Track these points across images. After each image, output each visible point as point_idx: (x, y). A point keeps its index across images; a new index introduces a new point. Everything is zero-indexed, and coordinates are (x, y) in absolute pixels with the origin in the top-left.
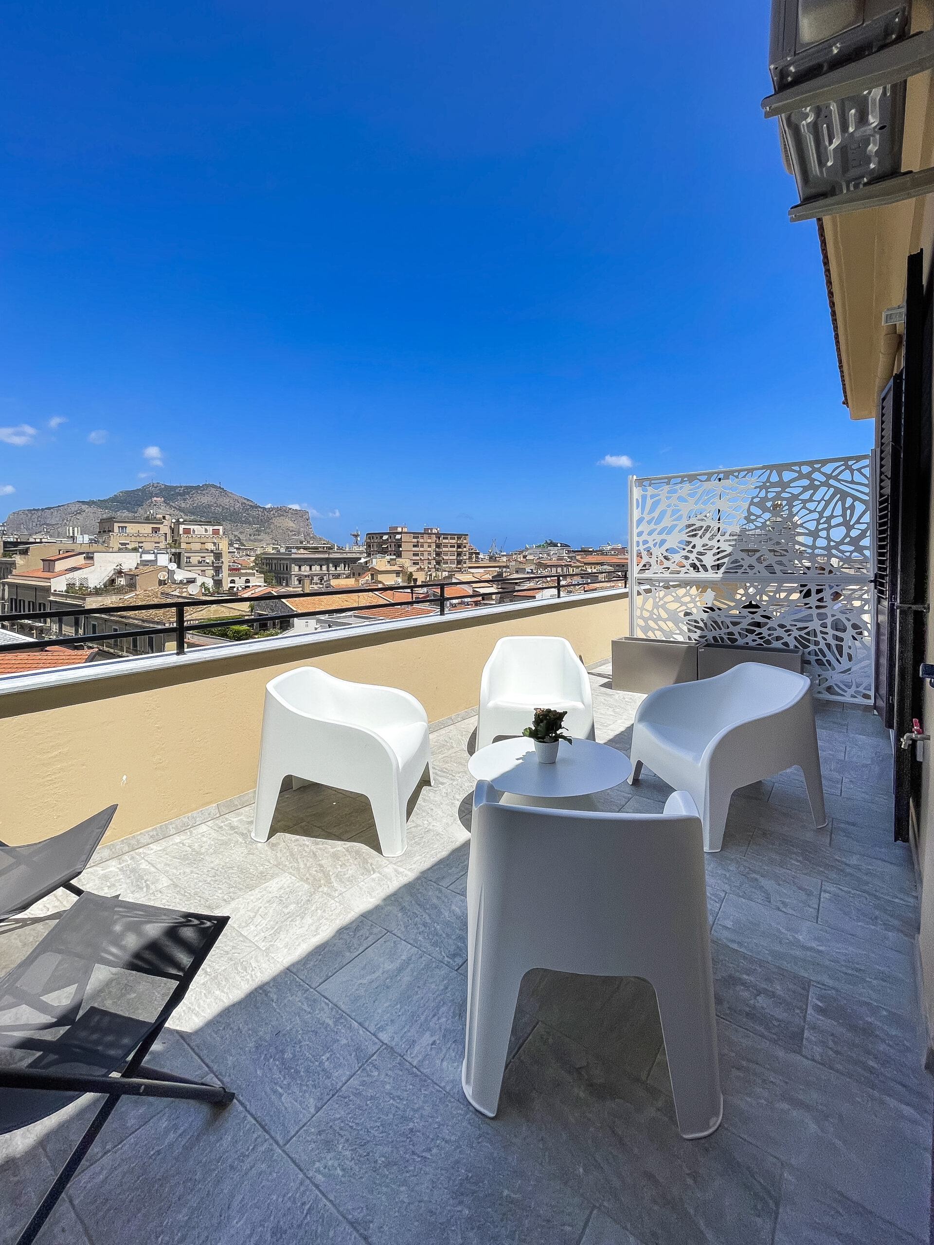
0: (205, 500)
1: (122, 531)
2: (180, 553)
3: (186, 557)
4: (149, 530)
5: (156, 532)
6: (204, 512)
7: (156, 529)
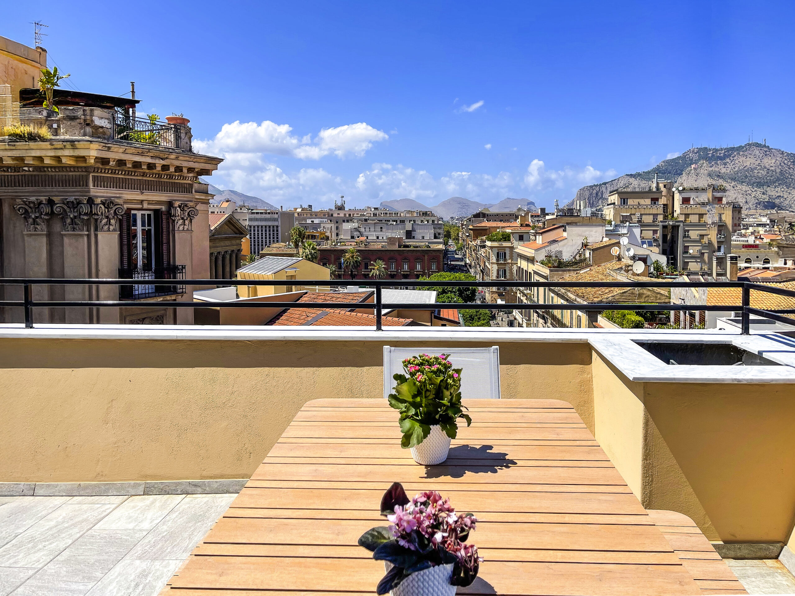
0: (747, 162)
1: (624, 203)
2: (678, 226)
3: (686, 231)
4: (648, 201)
5: (655, 203)
6: (746, 177)
7: (655, 200)
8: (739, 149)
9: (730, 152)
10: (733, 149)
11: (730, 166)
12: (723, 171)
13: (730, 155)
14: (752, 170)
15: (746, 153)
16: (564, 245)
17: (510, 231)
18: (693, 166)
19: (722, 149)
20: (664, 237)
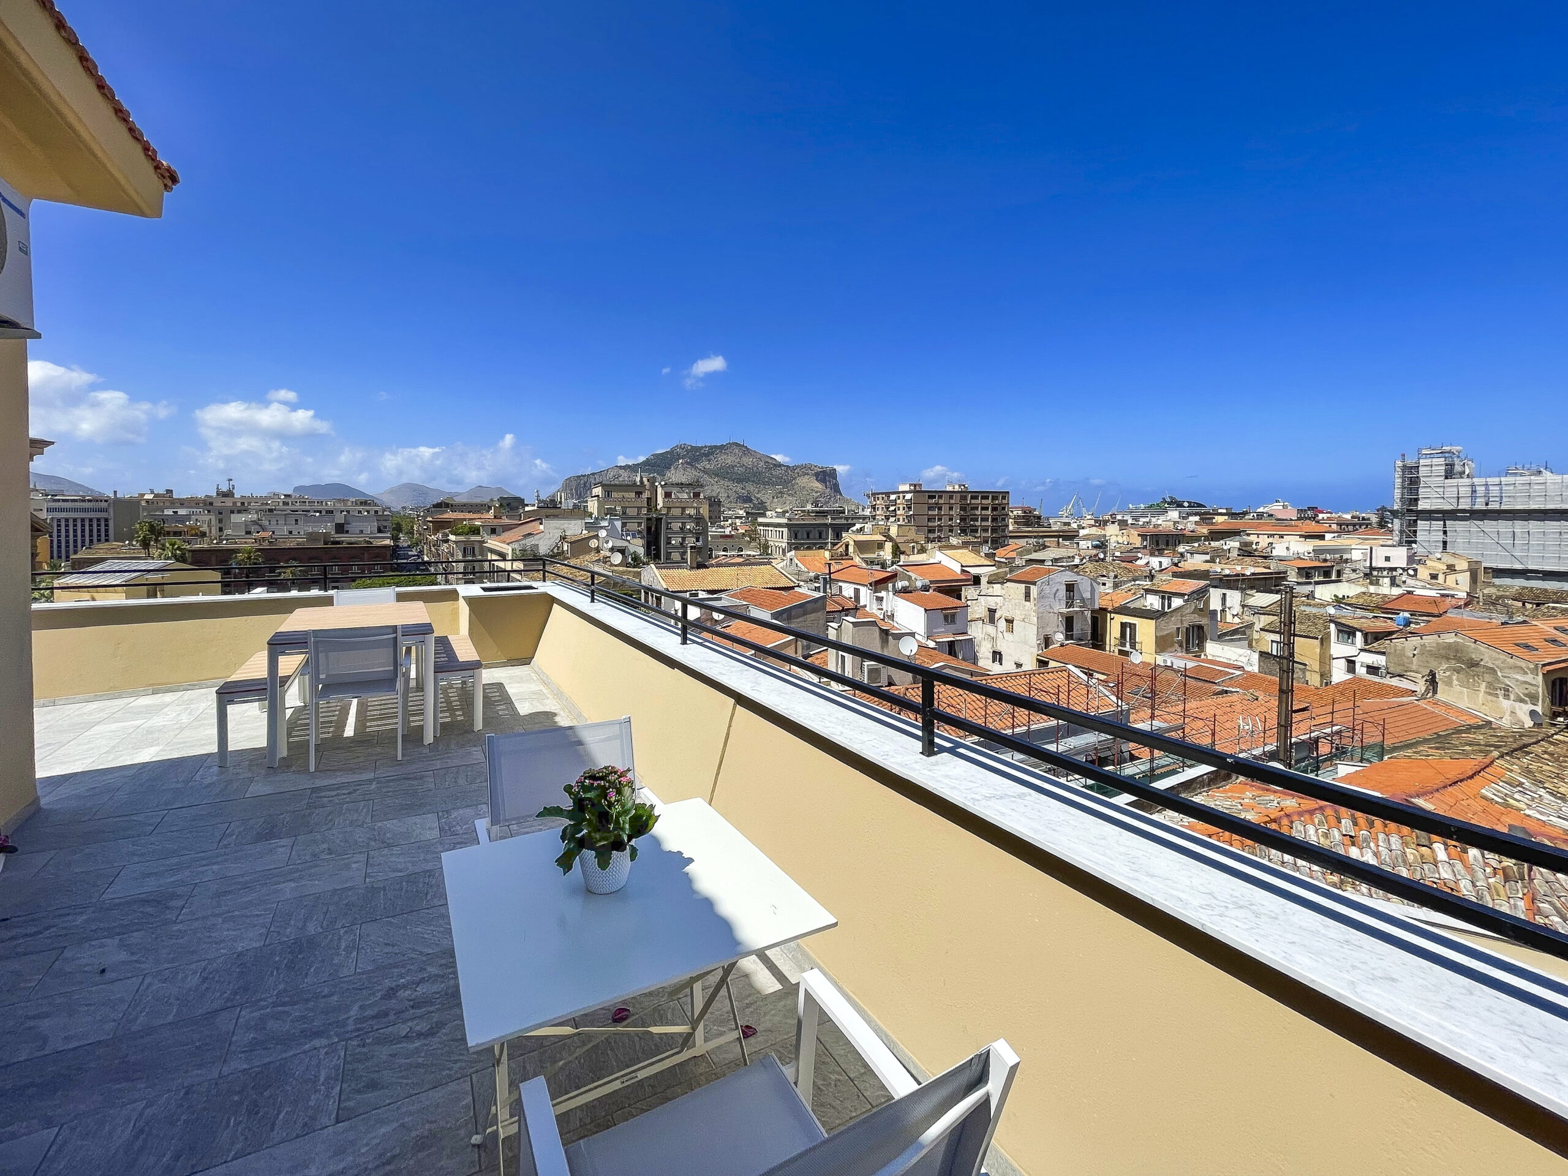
0: (729, 460)
1: (608, 496)
2: (661, 519)
3: (668, 523)
4: (633, 495)
5: (639, 496)
6: (728, 473)
7: (639, 494)
8: (722, 447)
9: (713, 450)
10: (716, 447)
11: (713, 463)
12: (708, 466)
13: (712, 453)
14: (733, 467)
15: (727, 452)
16: (540, 539)
17: (480, 523)
18: (680, 461)
19: (706, 447)
20: (649, 529)
